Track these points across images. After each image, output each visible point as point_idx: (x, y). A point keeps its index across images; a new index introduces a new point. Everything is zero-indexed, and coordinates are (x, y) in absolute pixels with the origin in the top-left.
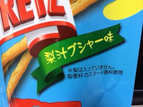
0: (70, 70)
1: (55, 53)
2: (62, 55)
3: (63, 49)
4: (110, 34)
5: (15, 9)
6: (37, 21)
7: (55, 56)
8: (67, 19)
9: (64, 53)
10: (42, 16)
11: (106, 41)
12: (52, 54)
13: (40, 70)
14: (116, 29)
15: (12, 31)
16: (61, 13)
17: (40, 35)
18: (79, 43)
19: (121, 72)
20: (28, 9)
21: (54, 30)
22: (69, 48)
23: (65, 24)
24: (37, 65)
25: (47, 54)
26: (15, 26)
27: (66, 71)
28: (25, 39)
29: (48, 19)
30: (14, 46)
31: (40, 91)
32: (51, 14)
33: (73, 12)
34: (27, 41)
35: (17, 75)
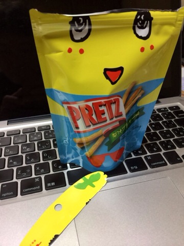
2: (120, 132)
3: (120, 129)
5: (94, 116)
6: (108, 121)
8: (123, 117)
12: (116, 133)
13: (110, 142)
16: (121, 115)
20: (103, 117)
21: (117, 123)
22: (122, 128)
23: (122, 119)
24: (108, 140)
25: (113, 134)
26: (94, 125)
27: (121, 138)
28: (101, 130)
31: (109, 150)
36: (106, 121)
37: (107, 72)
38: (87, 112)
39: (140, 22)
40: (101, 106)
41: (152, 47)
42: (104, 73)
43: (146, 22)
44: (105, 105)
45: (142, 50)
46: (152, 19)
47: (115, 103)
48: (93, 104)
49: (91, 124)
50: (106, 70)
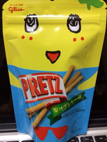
0: (64, 115)
1: (58, 109)
2: (61, 109)
3: (62, 107)
4: (80, 96)
5: (38, 88)
6: (50, 95)
7: (58, 110)
8: (63, 95)
9: (62, 108)
10: (52, 93)
11: (78, 99)
12: (57, 109)
13: (51, 115)
14: (83, 93)
15: (37, 98)
16: (61, 92)
17: (52, 101)
18: (68, 103)
19: (84, 110)
20: (45, 89)
21: (58, 99)
22: (64, 106)
23: (63, 97)
24: (50, 113)
25: (55, 109)
26: (38, 96)
27: (62, 115)
28: (44, 102)
29: (55, 95)
30: (38, 105)
31: (51, 124)
32: (57, 93)
33: (66, 92)
34: (45, 103)
35: (40, 117)
36: (48, 94)
37: (48, 54)
38: (33, 84)
39: (72, 21)
40: (44, 80)
41: (82, 39)
42: (46, 54)
43: (76, 21)
44: (46, 79)
45: (75, 40)
46: (81, 19)
47: (55, 79)
48: (38, 77)
49: (36, 95)
50: (47, 52)
